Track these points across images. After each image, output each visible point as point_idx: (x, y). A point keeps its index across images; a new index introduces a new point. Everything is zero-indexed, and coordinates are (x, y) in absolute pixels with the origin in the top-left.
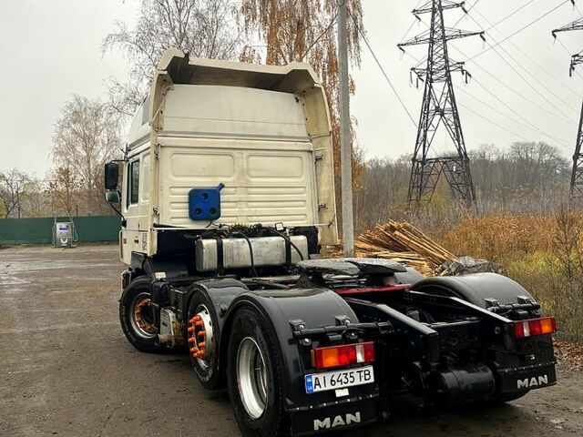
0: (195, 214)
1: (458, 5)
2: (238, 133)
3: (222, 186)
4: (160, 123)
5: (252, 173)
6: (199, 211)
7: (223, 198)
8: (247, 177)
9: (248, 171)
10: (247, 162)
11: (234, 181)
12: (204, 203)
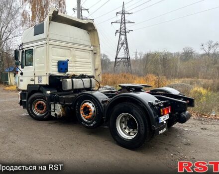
0: (60, 70)
1: (86, 10)
2: (72, 42)
3: (68, 60)
5: (76, 57)
6: (62, 69)
10: (75, 53)
11: (71, 59)
12: (63, 66)
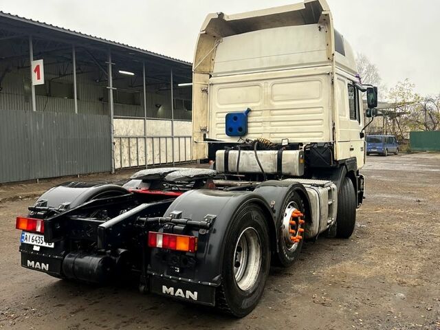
0: (230, 131)
3: (249, 111)
4: (212, 68)
5: (275, 98)
6: (231, 129)
7: (250, 119)
8: (271, 101)
9: (272, 97)
10: (272, 89)
11: (260, 106)
